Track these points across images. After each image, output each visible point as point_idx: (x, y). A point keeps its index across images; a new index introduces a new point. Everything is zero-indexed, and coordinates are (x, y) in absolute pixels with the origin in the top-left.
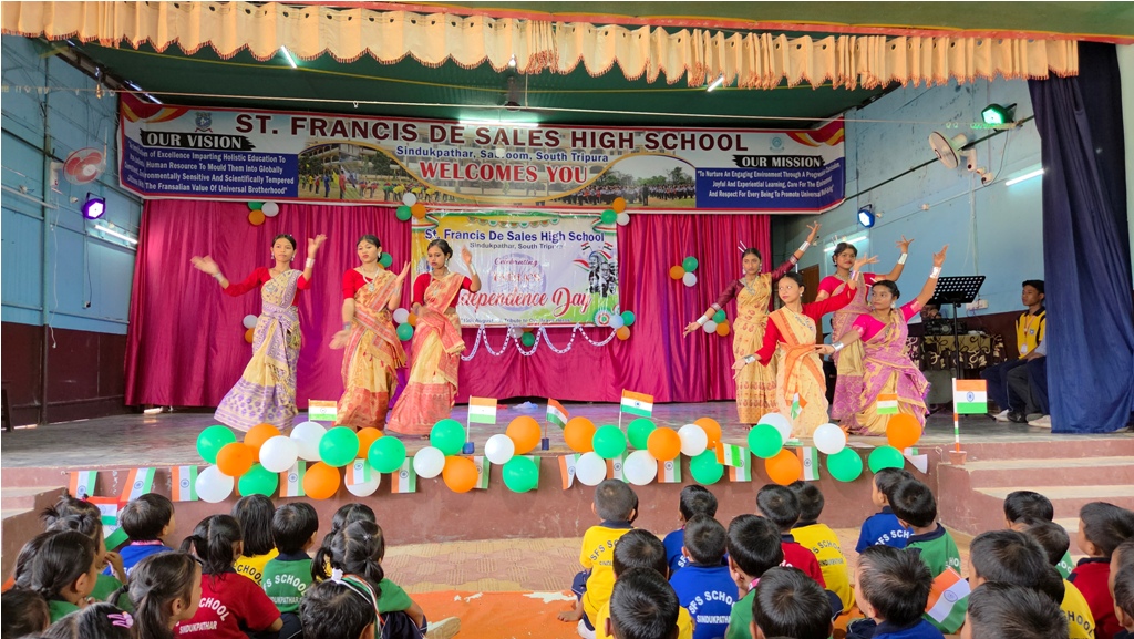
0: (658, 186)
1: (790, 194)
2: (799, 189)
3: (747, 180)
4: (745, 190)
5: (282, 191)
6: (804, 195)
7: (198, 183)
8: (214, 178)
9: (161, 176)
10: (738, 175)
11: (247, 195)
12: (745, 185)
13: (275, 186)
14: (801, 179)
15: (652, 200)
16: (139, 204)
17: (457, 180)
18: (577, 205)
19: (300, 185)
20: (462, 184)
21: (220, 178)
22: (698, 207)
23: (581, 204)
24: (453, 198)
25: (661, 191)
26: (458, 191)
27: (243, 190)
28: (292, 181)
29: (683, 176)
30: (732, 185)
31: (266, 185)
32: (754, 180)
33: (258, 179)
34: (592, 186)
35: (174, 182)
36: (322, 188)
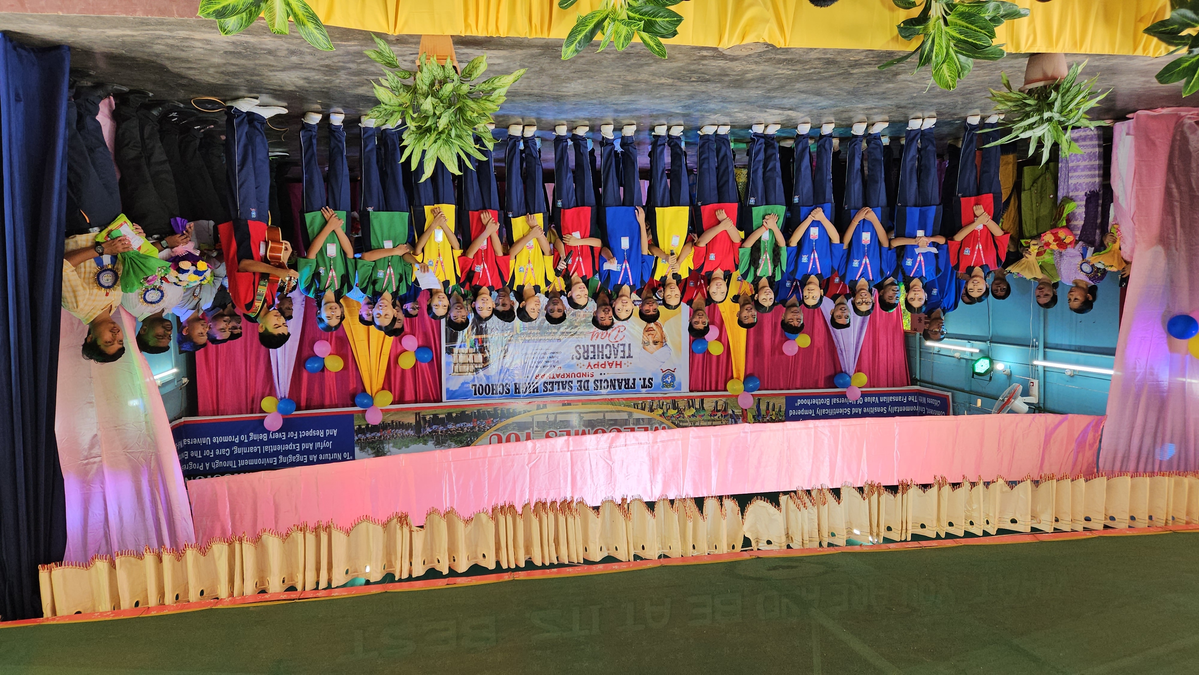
0: (403, 437)
1: (226, 439)
2: (214, 446)
3: (286, 453)
4: (289, 440)
5: (800, 402)
6: (206, 440)
7: (874, 405)
8: (860, 410)
9: (904, 409)
10: (299, 458)
11: (831, 396)
12: (288, 447)
13: (806, 407)
14: (213, 460)
15: (412, 420)
16: (921, 381)
17: (632, 426)
18: (500, 407)
19: (783, 409)
20: (625, 422)
21: (854, 410)
22: (350, 416)
23: (495, 409)
24: (635, 406)
25: (399, 432)
26: (630, 414)
27: (834, 401)
28: (791, 413)
29: (370, 451)
30: (305, 446)
31: (814, 407)
32: (276, 454)
33: (820, 412)
34: (482, 431)
35: (894, 404)
36: (763, 407)
